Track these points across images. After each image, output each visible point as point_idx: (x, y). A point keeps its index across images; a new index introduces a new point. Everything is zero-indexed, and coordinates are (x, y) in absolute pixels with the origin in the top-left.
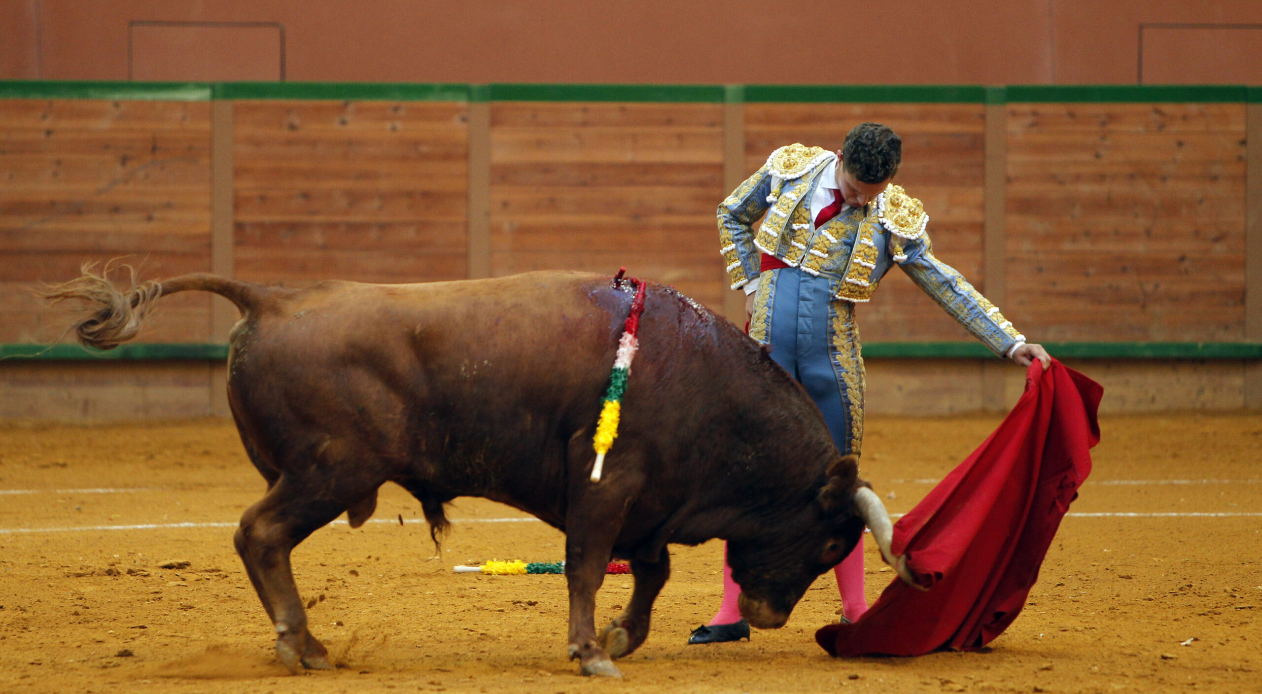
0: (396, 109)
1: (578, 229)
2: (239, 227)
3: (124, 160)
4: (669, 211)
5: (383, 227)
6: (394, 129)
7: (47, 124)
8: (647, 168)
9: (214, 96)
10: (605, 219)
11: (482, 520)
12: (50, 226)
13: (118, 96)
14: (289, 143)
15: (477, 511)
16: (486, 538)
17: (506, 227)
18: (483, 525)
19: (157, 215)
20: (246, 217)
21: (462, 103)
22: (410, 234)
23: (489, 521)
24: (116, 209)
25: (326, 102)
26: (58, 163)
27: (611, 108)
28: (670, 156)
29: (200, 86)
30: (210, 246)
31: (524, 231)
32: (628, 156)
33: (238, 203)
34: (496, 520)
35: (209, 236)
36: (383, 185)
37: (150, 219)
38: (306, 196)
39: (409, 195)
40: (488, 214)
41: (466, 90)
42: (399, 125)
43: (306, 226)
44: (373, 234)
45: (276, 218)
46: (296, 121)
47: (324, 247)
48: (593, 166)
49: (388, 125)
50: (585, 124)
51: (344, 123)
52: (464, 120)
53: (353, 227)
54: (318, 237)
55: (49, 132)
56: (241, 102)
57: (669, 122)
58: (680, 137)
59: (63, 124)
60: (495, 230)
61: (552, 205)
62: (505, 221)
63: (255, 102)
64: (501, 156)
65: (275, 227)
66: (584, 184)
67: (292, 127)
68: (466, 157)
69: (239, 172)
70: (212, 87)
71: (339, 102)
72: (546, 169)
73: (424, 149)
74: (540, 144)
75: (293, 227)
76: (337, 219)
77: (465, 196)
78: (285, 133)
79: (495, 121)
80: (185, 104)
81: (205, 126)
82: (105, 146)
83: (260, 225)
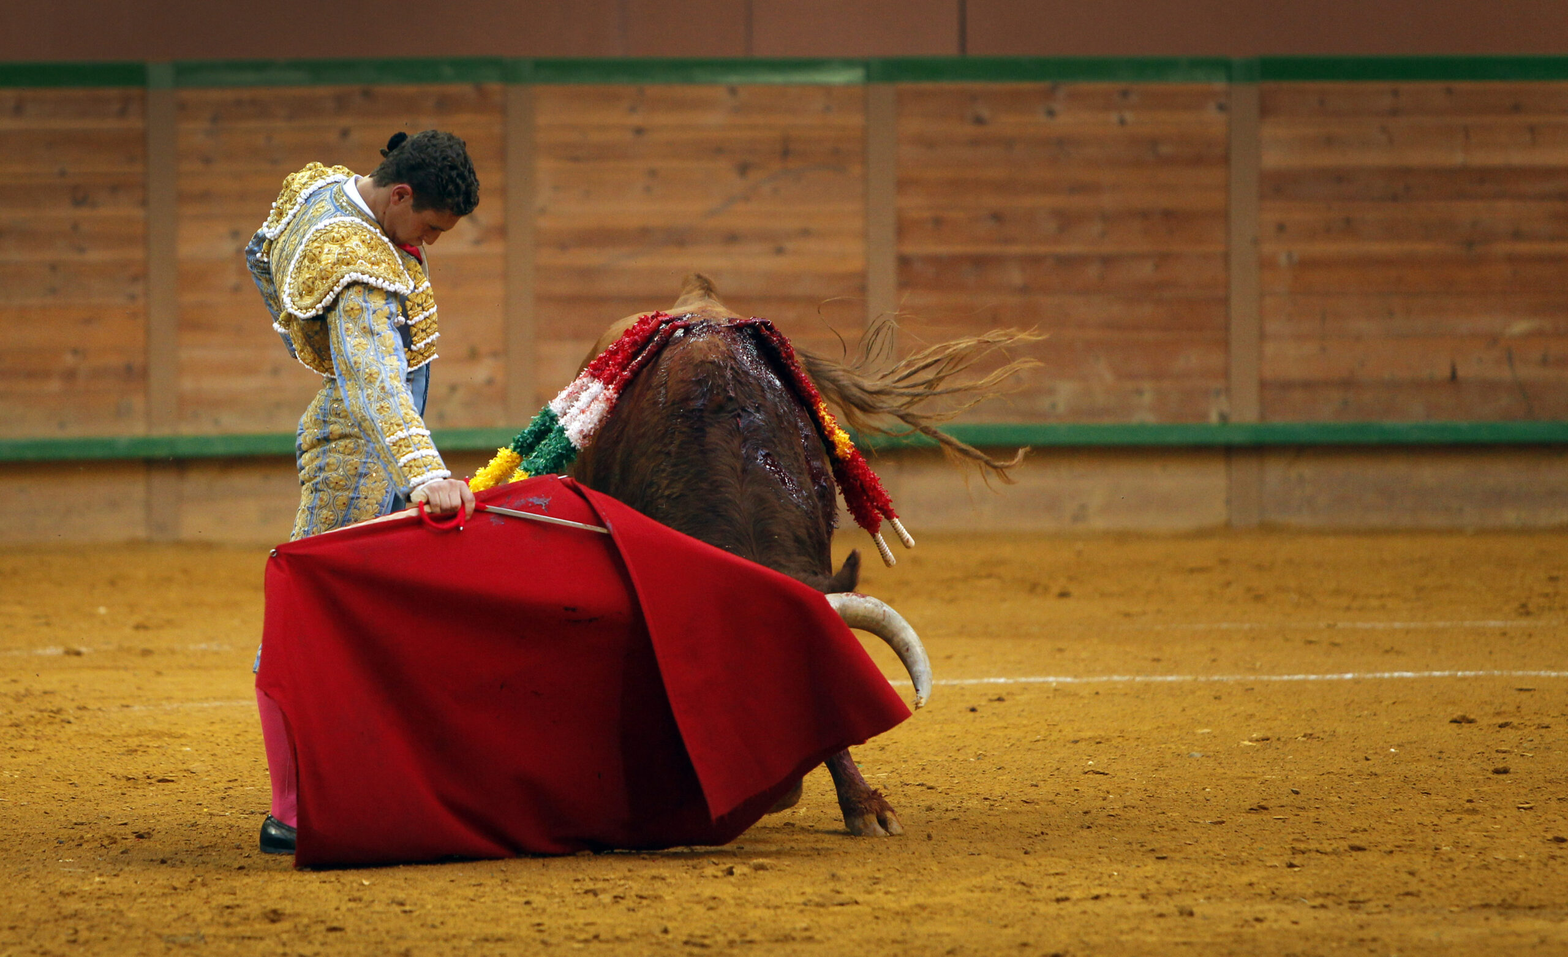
0: (1125, 94)
1: (1387, 262)
2: (904, 262)
3: (743, 169)
4: (1517, 235)
5: (1107, 261)
6: (1122, 122)
7: (636, 120)
8: (1484, 175)
9: (869, 78)
10: (1424, 248)
11: (1265, 678)
12: (643, 262)
13: (734, 79)
14: (975, 142)
15: (1258, 664)
16: (1274, 703)
17: (1283, 259)
18: (1267, 684)
19: (789, 245)
20: (910, 249)
21: (1219, 85)
22: (1146, 271)
23: (1274, 678)
24: (732, 238)
25: (1026, 86)
26: (653, 173)
27: (1433, 90)
28: (1518, 158)
29: (848, 63)
30: (863, 289)
31: (1306, 264)
32: (1458, 158)
33: (903, 229)
34: (1286, 678)
35: (863, 275)
36: (1108, 201)
37: (780, 251)
38: (997, 217)
39: (1145, 215)
40: (1256, 242)
41: (1225, 67)
42: (1129, 116)
43: (997, 261)
44: (1093, 272)
45: (958, 249)
46: (985, 113)
47: (1024, 290)
48: (1406, 172)
49: (1114, 117)
50: (1394, 112)
51: (1051, 113)
52: (1221, 108)
53: (1066, 262)
54: (1016, 277)
55: (639, 131)
56: (907, 86)
57: (1517, 108)
58: (1532, 129)
59: (661, 118)
60: (1266, 264)
61: (1349, 228)
62: (1281, 252)
63: (927, 86)
64: (1273, 159)
65: (955, 261)
66: (1395, 198)
67: (979, 121)
68: (1225, 160)
69: (903, 185)
70: (866, 65)
71: (1044, 85)
72: (1340, 176)
73: (1165, 150)
74: (1329, 142)
75: (979, 262)
76: (1041, 249)
77: (1223, 216)
78: (969, 130)
79: (1265, 111)
80: (827, 89)
81: (855, 120)
82: (718, 150)
83: (935, 260)
